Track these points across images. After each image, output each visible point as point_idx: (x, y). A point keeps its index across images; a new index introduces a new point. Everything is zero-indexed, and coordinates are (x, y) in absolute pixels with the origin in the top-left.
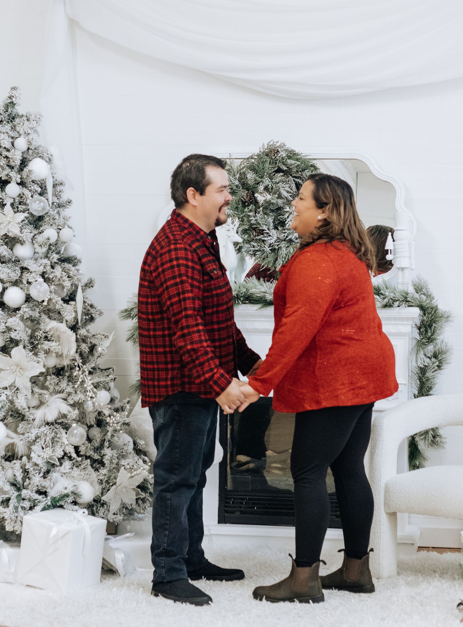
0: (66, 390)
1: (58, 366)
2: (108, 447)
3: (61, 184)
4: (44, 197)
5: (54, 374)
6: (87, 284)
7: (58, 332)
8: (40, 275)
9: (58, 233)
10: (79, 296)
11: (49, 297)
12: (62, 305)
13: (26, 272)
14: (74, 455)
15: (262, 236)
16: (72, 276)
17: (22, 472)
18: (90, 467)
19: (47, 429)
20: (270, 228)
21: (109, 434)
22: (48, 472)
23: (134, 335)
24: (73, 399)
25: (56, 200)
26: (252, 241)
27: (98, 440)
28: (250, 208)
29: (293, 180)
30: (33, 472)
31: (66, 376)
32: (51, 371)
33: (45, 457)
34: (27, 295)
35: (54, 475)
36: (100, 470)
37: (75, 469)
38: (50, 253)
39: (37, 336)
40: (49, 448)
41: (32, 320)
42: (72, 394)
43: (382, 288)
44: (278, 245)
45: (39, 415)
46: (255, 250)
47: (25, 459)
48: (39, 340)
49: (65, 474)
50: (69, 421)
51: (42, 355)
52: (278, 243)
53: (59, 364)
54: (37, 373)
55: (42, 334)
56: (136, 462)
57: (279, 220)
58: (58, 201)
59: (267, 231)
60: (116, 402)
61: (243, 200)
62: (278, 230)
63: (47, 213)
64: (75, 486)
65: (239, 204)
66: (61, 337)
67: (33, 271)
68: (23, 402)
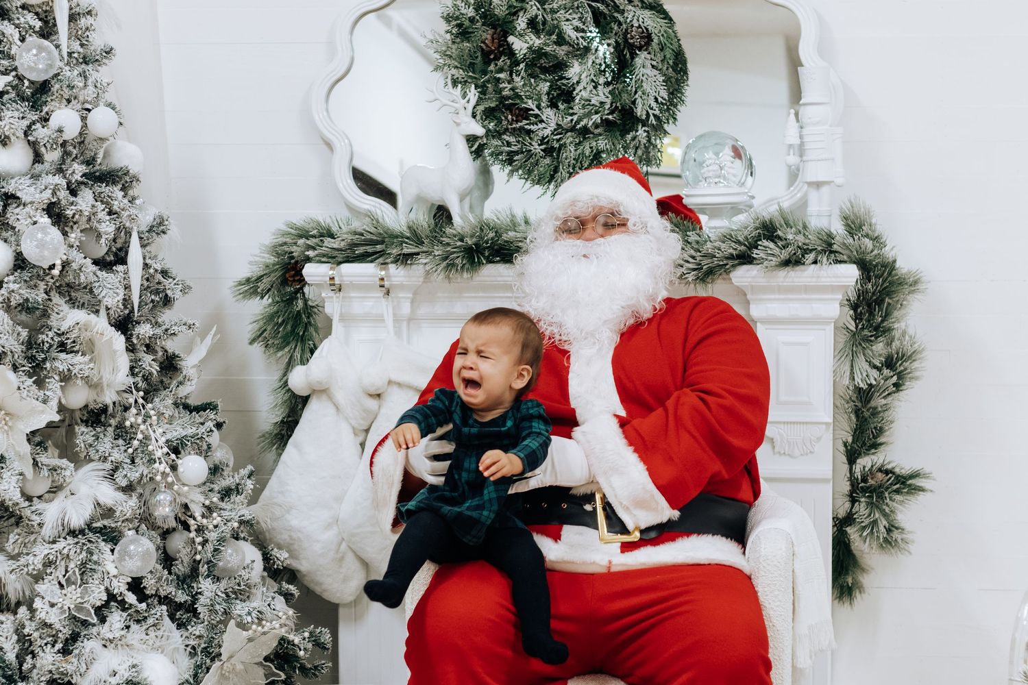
0: (110, 458)
1: (91, 407)
2: (208, 576)
3: (89, 13)
4: (51, 42)
5: (86, 422)
6: (154, 226)
7: (88, 334)
8: (44, 210)
9: (84, 119)
10: (135, 254)
11: (65, 258)
12: (95, 274)
13: (15, 205)
14: (131, 598)
15: (525, 122)
16: (118, 210)
17: (18, 641)
18: (167, 620)
19: (69, 545)
20: (543, 105)
21: (210, 547)
22: (74, 637)
23: (265, 330)
24: (126, 476)
25: (76, 46)
26: (504, 133)
27: (186, 560)
28: (500, 63)
29: (588, 4)
30: (39, 642)
31: (110, 425)
32: (78, 415)
33: (66, 608)
34: (17, 253)
35: (88, 646)
36: (189, 627)
37: (134, 627)
38: (68, 161)
39: (43, 343)
40: (73, 586)
41: (28, 308)
42: (125, 466)
43: (778, 226)
44: (558, 140)
45: (52, 513)
46: (512, 152)
47: (23, 610)
48: (47, 352)
49: (111, 641)
50: (119, 524)
51: (54, 385)
52: (558, 137)
53: (95, 401)
54: (43, 425)
55: (52, 338)
56: (269, 605)
57: (559, 88)
58: (81, 50)
59: (537, 111)
60: (225, 473)
61: (484, 47)
62: (557, 107)
63: (57, 75)
64: (134, 666)
65: (477, 57)
66: (97, 343)
67: (29, 200)
68: (12, 488)
